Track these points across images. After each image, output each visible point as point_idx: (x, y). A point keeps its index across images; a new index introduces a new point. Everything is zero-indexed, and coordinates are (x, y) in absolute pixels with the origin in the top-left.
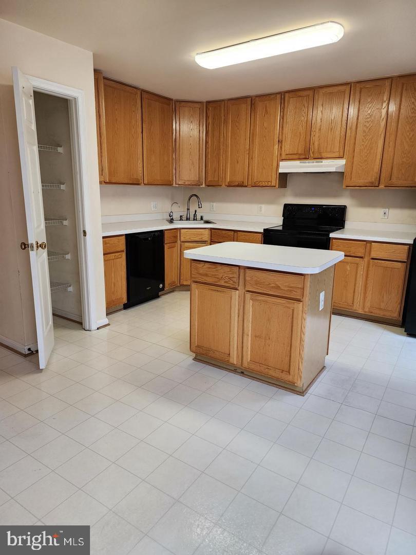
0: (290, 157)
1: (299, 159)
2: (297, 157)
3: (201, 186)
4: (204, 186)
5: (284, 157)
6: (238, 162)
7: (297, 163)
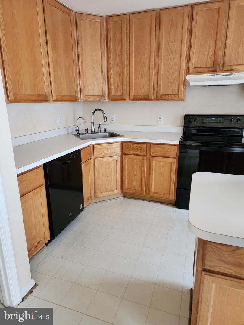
0: (199, 70)
1: (208, 72)
2: (206, 70)
3: (105, 101)
4: (107, 100)
5: (191, 70)
6: (142, 77)
7: (205, 76)
